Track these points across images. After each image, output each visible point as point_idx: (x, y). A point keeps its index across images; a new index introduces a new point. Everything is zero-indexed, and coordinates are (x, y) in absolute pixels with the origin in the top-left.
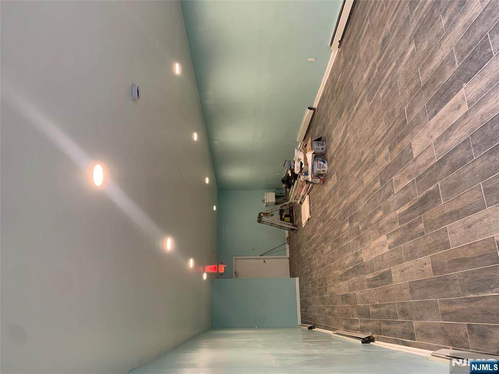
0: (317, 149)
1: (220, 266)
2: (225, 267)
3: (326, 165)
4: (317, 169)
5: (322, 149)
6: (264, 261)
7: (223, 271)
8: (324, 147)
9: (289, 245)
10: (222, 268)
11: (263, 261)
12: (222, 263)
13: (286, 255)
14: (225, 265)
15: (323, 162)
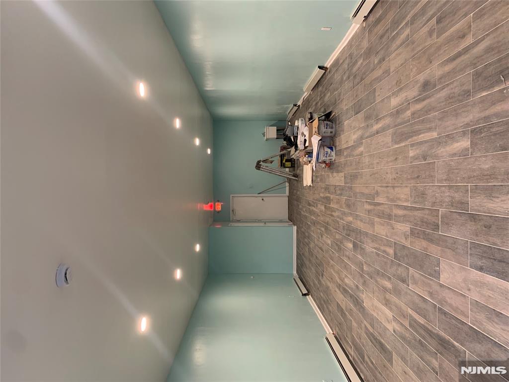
0: (324, 133)
1: (216, 204)
2: (222, 205)
3: (333, 153)
4: (322, 158)
5: (331, 132)
6: (263, 199)
7: (220, 209)
8: (333, 130)
9: (289, 184)
10: (219, 207)
11: (261, 199)
12: (218, 201)
13: (285, 194)
14: (221, 202)
15: (331, 148)
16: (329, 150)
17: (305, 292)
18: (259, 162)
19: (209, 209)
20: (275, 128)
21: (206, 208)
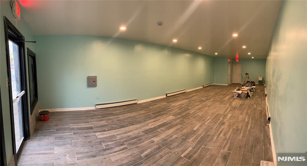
0: (242, 95)
1: (238, 60)
3: (235, 97)
6: (240, 75)
7: (236, 61)
8: (243, 98)
15: (237, 97)
16: (237, 96)
17: (204, 86)
18: (248, 74)
19: (236, 57)
20: (262, 80)
21: (237, 56)
